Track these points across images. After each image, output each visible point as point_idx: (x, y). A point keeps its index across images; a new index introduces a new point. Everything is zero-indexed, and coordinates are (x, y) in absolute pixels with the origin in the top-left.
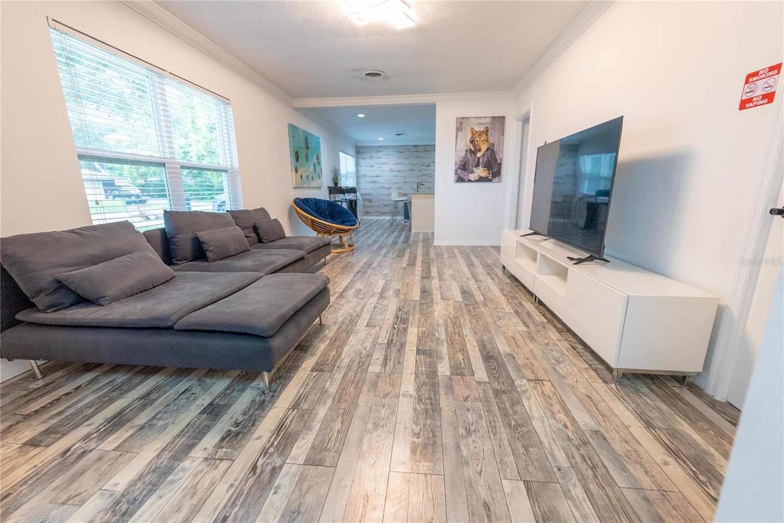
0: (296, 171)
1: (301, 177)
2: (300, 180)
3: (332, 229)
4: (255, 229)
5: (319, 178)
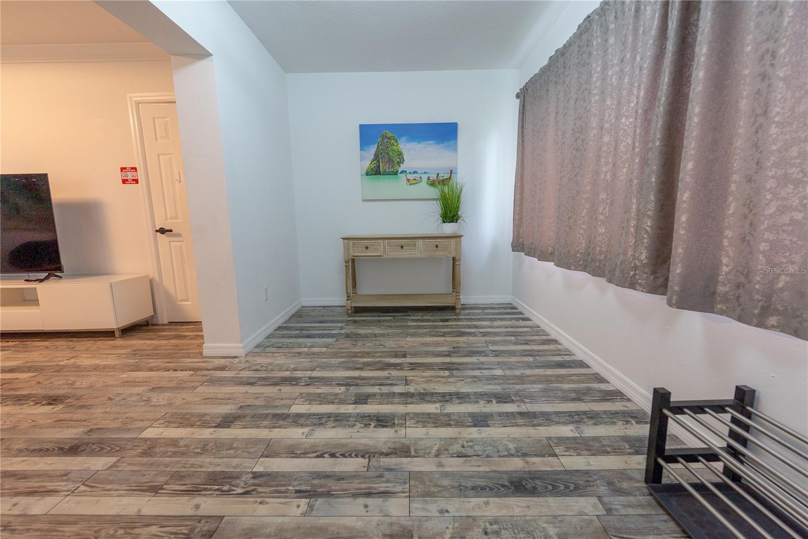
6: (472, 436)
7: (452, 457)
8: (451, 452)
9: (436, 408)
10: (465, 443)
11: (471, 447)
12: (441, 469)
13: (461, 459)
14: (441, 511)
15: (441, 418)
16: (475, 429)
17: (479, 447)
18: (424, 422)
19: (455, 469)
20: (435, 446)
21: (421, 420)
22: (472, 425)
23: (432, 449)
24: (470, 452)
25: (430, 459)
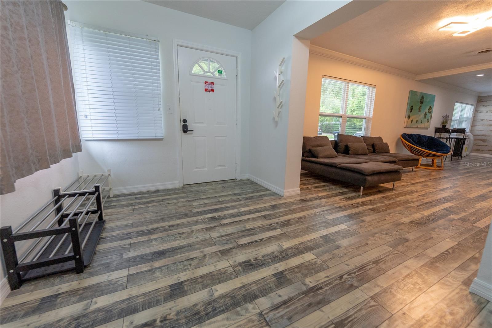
0: (409, 117)
1: (412, 121)
2: (411, 123)
3: (425, 153)
4: (373, 146)
5: (428, 122)
6: (184, 273)
7: (196, 257)
8: (197, 259)
9: (217, 291)
10: (189, 267)
11: (185, 266)
12: (201, 250)
13: (191, 258)
14: (197, 238)
15: (209, 281)
16: (181, 280)
17: (180, 267)
18: (221, 274)
19: (194, 252)
20: (207, 260)
21: (224, 275)
22: (184, 282)
23: (209, 258)
24: (186, 263)
25: (208, 253)
